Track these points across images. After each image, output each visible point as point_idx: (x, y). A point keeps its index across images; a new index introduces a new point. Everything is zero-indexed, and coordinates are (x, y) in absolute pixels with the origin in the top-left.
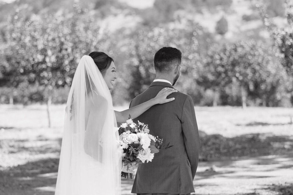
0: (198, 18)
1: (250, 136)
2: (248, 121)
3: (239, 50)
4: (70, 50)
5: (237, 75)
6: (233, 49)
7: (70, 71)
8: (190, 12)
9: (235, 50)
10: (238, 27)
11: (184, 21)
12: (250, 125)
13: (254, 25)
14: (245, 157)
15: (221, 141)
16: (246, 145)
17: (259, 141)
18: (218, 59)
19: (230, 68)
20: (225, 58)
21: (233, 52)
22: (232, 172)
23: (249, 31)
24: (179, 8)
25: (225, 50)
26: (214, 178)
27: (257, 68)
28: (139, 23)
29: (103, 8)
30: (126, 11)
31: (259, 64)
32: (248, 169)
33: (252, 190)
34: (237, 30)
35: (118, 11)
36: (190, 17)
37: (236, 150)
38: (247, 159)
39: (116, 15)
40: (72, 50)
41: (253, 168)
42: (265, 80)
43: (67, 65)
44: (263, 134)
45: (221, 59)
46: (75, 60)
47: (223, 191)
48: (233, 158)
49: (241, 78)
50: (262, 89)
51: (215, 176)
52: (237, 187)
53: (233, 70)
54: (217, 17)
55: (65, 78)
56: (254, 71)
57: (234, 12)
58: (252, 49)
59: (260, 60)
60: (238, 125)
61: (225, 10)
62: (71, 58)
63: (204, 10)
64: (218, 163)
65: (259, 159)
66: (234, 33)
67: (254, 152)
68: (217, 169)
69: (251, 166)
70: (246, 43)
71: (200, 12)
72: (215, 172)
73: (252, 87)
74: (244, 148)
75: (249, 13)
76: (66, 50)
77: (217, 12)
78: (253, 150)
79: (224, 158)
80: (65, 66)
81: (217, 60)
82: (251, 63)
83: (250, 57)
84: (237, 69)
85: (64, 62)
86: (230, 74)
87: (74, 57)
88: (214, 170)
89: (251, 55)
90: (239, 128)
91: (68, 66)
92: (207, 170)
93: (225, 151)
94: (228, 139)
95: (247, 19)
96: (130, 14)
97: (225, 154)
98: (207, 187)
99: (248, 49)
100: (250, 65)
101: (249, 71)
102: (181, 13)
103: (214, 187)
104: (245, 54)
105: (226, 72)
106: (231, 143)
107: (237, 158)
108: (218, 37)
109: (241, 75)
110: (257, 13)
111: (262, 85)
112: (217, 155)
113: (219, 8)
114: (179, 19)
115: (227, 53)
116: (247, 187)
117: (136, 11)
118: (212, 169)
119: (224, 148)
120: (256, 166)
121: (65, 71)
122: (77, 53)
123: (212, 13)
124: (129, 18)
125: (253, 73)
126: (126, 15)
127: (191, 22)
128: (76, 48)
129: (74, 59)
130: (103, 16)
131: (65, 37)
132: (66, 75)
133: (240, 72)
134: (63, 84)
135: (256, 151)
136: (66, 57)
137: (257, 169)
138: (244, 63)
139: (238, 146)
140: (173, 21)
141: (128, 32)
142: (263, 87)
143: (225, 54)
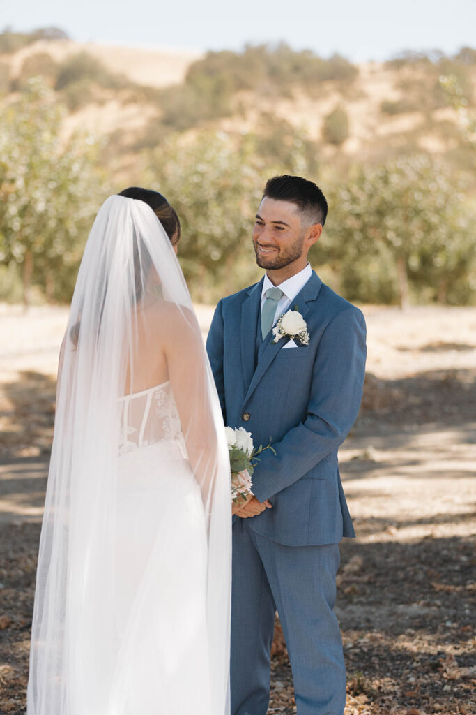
0: (283, 110)
1: (441, 377)
2: (423, 341)
3: (394, 179)
4: (20, 183)
5: (391, 235)
6: (381, 178)
7: (21, 230)
8: (267, 95)
9: (385, 180)
10: (371, 129)
11: (253, 116)
12: (429, 349)
13: (406, 123)
14: (432, 425)
15: (374, 387)
16: (432, 397)
17: (460, 387)
18: (346, 201)
19: (372, 219)
20: (363, 197)
21: (380, 185)
22: (414, 463)
23: (394, 136)
24: (242, 86)
25: (361, 180)
26: (375, 477)
27: (434, 219)
28: (152, 120)
29: (74, 88)
30: (126, 94)
31: (438, 211)
32: (449, 455)
33: (470, 504)
34: (368, 136)
35: (107, 94)
36: (265, 105)
37: (409, 409)
38: (439, 429)
39: (102, 103)
40: (27, 183)
41: (458, 452)
42: (444, 246)
43: (13, 217)
44: (466, 371)
45: (354, 200)
46: (32, 204)
47: (403, 510)
48: (406, 428)
49: (398, 242)
50: (438, 265)
51: (377, 472)
52: (434, 499)
53: (379, 225)
54: (326, 106)
55: (9, 246)
56: (428, 228)
57: (362, 96)
58: (421, 177)
59: (440, 201)
60: (403, 349)
61: (342, 92)
62: (24, 200)
63: (298, 91)
64: (377, 441)
65: (466, 430)
66: (364, 142)
67: (451, 414)
68: (377, 456)
69: (455, 448)
70: (409, 165)
71: (287, 95)
72: (373, 462)
73: (414, 262)
74: (427, 404)
75: (394, 96)
76: (13, 181)
77: (325, 95)
78: (447, 409)
79: (384, 427)
80: (11, 219)
81: (343, 201)
82: (421, 208)
83: (418, 196)
84: (390, 222)
85: (7, 208)
86: (371, 232)
87: (32, 198)
88: (370, 458)
89: (421, 190)
90: (406, 357)
91: (18, 219)
92: (355, 458)
93: (385, 411)
94: (389, 384)
95: (389, 110)
96: (133, 100)
97: (386, 419)
98: (365, 500)
99: (412, 177)
100: (417, 212)
101: (415, 226)
102: (247, 97)
103: (380, 499)
104: (408, 190)
105: (363, 229)
106: (396, 393)
107: (415, 427)
108: (328, 151)
109: (398, 235)
110: (413, 97)
111: (436, 256)
112: (369, 421)
113: (329, 86)
114: (242, 111)
115: (368, 187)
116: (458, 499)
117: (146, 94)
118: (366, 455)
119: (383, 405)
120: (464, 447)
121: (11, 229)
122: (36, 188)
123: (315, 98)
124: (132, 110)
125: (423, 231)
126: (126, 103)
127: (267, 117)
128: (35, 177)
129: (29, 202)
130: (74, 105)
131: (10, 152)
132: (13, 238)
133: (396, 230)
134: (6, 258)
135: (455, 409)
136: (12, 197)
137: (467, 455)
138: (406, 207)
139: (414, 400)
140: (228, 114)
141: (129, 140)
142: (439, 261)
143: (362, 189)
